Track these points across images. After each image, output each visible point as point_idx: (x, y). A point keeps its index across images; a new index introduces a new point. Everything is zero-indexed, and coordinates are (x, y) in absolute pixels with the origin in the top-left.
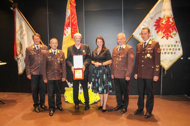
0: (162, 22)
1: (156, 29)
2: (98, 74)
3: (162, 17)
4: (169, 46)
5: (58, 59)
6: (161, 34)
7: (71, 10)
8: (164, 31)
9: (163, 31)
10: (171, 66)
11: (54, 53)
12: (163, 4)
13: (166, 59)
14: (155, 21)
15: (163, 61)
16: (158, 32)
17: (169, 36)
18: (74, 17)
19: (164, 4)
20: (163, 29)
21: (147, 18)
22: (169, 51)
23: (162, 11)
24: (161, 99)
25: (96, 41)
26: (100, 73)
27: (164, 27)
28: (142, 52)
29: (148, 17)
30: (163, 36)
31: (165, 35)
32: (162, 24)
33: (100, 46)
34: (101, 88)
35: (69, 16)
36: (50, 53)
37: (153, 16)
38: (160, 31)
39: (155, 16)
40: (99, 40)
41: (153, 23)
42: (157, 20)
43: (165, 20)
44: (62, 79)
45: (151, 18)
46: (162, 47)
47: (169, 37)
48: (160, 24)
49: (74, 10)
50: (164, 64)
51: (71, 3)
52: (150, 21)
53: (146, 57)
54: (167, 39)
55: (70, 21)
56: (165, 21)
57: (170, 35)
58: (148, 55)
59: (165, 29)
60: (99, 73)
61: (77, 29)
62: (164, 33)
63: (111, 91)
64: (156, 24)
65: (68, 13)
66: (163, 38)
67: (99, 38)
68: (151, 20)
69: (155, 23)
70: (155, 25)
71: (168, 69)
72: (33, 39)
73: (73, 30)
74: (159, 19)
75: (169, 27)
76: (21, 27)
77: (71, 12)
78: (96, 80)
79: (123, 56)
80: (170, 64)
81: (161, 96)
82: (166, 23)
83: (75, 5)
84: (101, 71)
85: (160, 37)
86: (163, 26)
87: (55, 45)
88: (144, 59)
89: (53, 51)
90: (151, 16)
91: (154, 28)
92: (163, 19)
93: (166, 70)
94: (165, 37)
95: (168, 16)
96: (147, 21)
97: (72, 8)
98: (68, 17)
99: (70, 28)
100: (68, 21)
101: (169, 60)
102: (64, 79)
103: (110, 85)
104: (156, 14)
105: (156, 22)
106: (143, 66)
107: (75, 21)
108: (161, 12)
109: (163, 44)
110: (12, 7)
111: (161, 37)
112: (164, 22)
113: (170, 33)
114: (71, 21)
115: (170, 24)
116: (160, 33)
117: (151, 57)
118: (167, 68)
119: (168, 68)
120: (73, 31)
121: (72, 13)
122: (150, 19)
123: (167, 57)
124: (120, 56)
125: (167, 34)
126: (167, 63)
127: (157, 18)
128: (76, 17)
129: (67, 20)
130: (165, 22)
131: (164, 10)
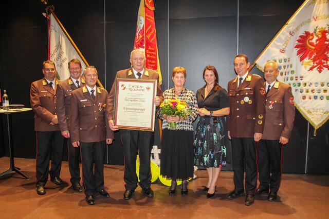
0: (311, 40)
1: (299, 53)
2: (203, 132)
3: (311, 31)
4: (322, 85)
5: (100, 104)
6: (308, 63)
7: (146, 17)
8: (315, 57)
9: (313, 57)
10: (326, 121)
11: (91, 93)
12: (314, 6)
13: (317, 109)
14: (298, 39)
15: (311, 112)
16: (302, 59)
17: (324, 66)
18: (150, 30)
19: (315, 8)
20: (312, 54)
21: (283, 34)
22: (322, 93)
23: (312, 19)
24: (305, 183)
25: (204, 74)
26: (207, 130)
27: (314, 50)
28: (236, 94)
29: (285, 31)
30: (311, 66)
31: (315, 65)
32: (312, 44)
33: (210, 83)
34: (207, 157)
35: (142, 27)
36: (84, 93)
37: (294, 28)
38: (306, 56)
39: (297, 29)
40: (209, 72)
41: (294, 41)
42: (301, 36)
43: (317, 36)
44: (106, 140)
45: (291, 34)
46: (309, 86)
47: (324, 68)
48: (307, 45)
49: (151, 17)
50: (313, 118)
51: (147, 5)
52: (288, 39)
53: (242, 102)
54: (320, 71)
55: (143, 37)
56: (317, 38)
57: (325, 64)
58: (247, 99)
59: (315, 54)
60: (205, 130)
61: (155, 51)
62: (314, 60)
63: (224, 163)
64: (300, 44)
65: (141, 23)
66: (311, 69)
67: (208, 69)
68: (290, 36)
69: (297, 42)
70: (297, 47)
71: (320, 128)
72: (69, 67)
73: (149, 54)
74: (305, 35)
75: (324, 49)
76: (59, 46)
77: (146, 21)
78: (200, 142)
79: (276, 102)
80: (324, 119)
81: (304, 177)
82: (317, 42)
83: (152, 8)
84: (208, 127)
85: (306, 68)
86: (313, 48)
87: (93, 78)
88: (239, 105)
89: (90, 89)
90: (290, 28)
91: (296, 50)
92: (312, 35)
93: (316, 128)
94: (317, 68)
95: (322, 28)
96: (283, 38)
97: (148, 14)
98: (141, 30)
99: (144, 49)
100: (141, 36)
101: (322, 111)
102: (110, 140)
103: (224, 153)
104: (299, 26)
105: (299, 41)
106: (238, 116)
107: (152, 37)
108: (309, 21)
109: (311, 82)
110: (45, 12)
111: (309, 67)
112: (314, 41)
113: (325, 61)
114: (146, 37)
115: (326, 44)
116: (306, 60)
117: (250, 102)
118: (319, 125)
119: (321, 125)
120: (148, 56)
121: (147, 23)
122: (288, 34)
123: (319, 105)
124: (270, 102)
125: (321, 63)
126: (318, 116)
127: (301, 32)
128: (154, 29)
129: (139, 35)
130: (317, 40)
131: (315, 17)
